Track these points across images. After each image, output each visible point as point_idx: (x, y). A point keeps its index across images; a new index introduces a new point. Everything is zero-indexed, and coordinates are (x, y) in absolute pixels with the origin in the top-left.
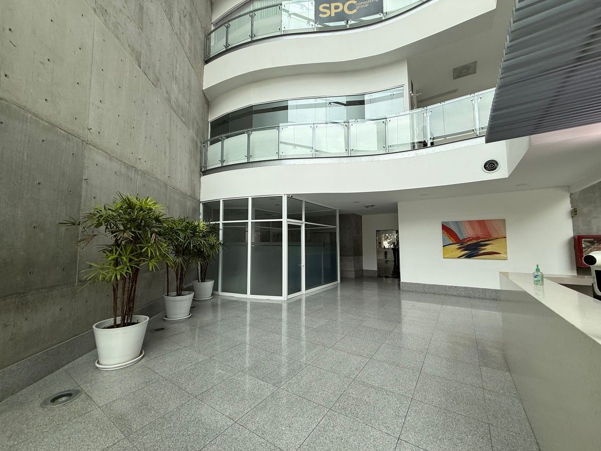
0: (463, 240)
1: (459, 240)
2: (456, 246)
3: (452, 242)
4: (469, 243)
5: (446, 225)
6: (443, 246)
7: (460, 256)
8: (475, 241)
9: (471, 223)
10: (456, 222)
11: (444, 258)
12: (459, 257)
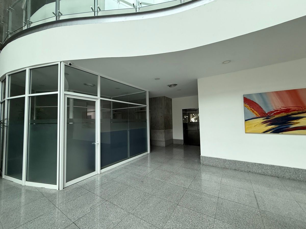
0: (268, 113)
1: (265, 113)
2: (261, 120)
3: (255, 116)
4: (277, 116)
5: (248, 98)
6: (246, 120)
7: (265, 130)
8: (284, 114)
9: (279, 94)
10: (261, 94)
11: (246, 133)
12: (264, 132)
